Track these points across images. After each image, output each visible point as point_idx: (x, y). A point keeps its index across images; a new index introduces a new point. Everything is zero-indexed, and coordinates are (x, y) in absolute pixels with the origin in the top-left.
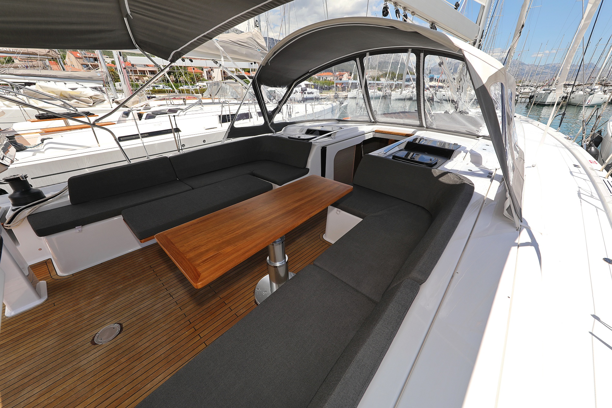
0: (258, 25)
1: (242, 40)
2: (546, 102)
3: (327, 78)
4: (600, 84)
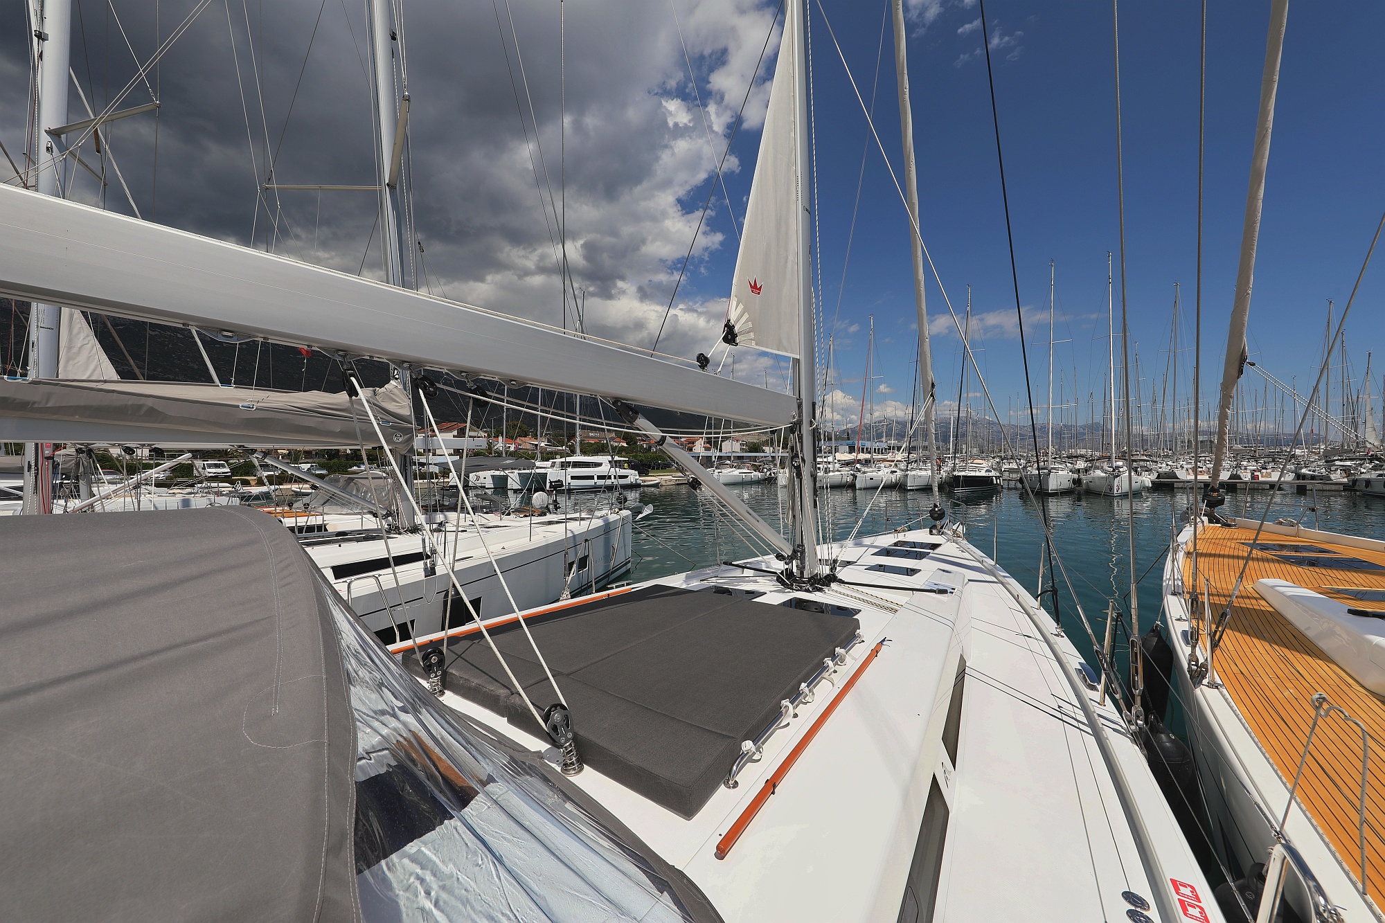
0: (397, 376)
1: (336, 405)
2: (1049, 490)
4: (1121, 457)
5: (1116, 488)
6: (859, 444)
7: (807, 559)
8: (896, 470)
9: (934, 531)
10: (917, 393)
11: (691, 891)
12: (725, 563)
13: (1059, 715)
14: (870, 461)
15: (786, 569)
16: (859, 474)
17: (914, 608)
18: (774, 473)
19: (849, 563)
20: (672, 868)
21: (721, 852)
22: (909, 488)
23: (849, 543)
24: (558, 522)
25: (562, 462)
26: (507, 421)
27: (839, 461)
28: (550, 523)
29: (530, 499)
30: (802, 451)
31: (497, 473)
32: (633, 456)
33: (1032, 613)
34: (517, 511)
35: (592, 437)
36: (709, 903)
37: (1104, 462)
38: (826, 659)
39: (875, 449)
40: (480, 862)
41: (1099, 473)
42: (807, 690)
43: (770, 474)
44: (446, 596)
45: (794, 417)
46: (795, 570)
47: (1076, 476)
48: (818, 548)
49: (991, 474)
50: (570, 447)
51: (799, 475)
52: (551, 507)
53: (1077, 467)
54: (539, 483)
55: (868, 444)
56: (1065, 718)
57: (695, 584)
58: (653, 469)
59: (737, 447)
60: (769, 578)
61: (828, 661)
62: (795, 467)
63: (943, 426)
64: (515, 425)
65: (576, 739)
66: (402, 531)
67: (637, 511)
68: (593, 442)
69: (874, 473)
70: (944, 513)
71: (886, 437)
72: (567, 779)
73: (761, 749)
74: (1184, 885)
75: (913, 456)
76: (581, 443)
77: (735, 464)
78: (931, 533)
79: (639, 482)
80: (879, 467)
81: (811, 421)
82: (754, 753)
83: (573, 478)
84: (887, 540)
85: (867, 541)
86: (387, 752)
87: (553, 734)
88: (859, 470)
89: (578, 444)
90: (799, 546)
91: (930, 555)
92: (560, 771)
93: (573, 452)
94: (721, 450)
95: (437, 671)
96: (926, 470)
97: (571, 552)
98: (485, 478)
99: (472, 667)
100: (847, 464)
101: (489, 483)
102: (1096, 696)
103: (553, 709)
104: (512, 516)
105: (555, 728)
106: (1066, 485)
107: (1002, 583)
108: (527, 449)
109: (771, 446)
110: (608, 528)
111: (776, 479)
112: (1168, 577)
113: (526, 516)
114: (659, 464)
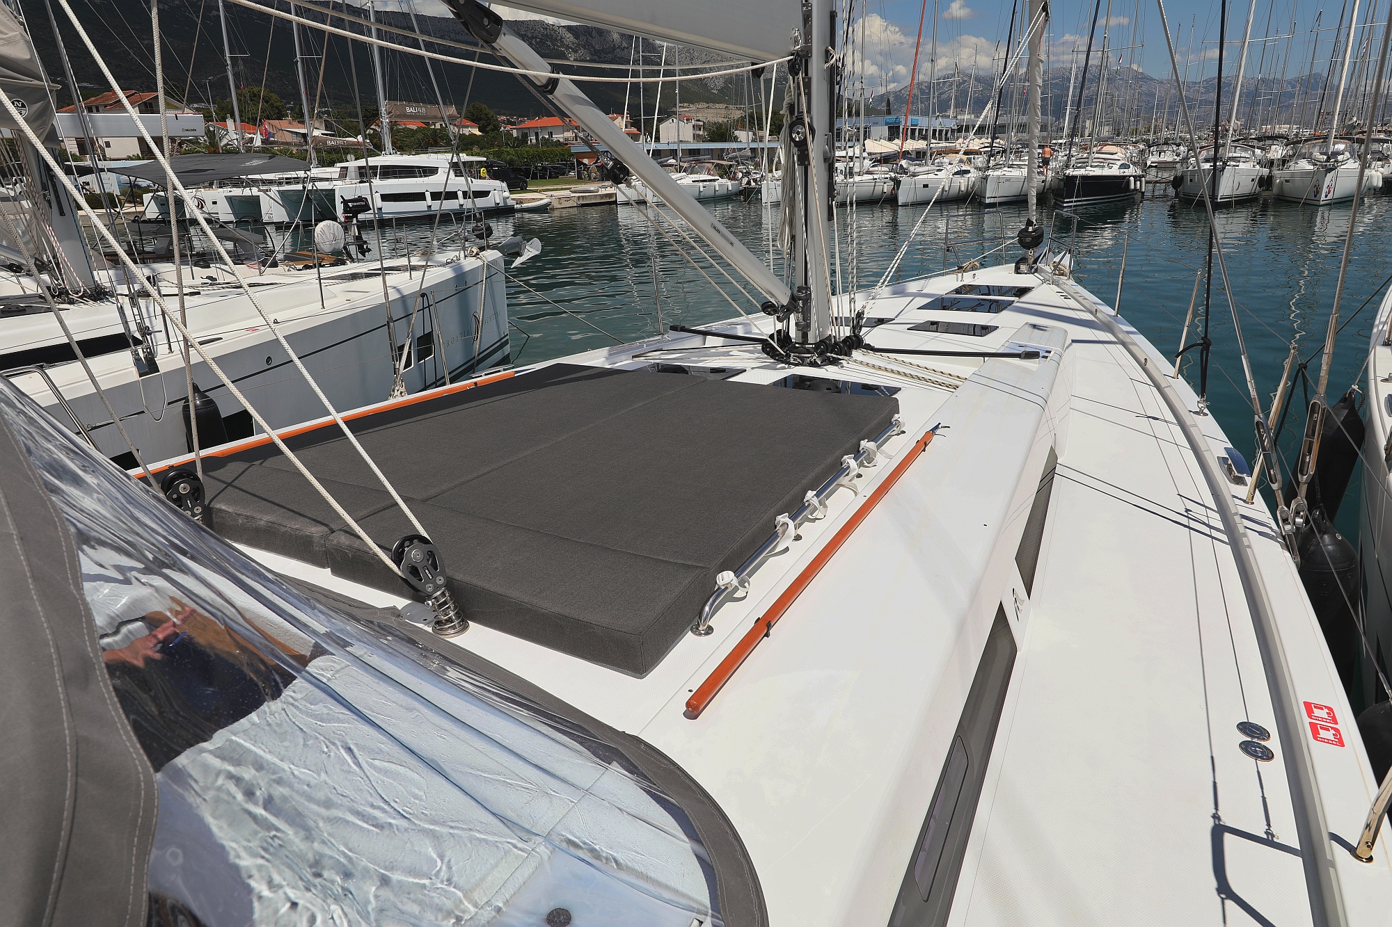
2: (1219, 197)
3: (551, 134)
4: (1346, 136)
5: (1325, 190)
6: (906, 121)
7: (813, 311)
8: (967, 168)
9: (1023, 267)
10: (1018, 16)
11: (652, 757)
12: (674, 328)
13: (1184, 521)
14: (925, 153)
15: (779, 332)
16: (904, 179)
17: (984, 381)
18: (755, 181)
19: (881, 321)
20: (623, 735)
21: (694, 709)
22: (988, 201)
23: (883, 291)
24: (368, 275)
25: (360, 168)
26: (237, 87)
27: (870, 154)
28: (354, 277)
29: (310, 234)
30: (809, 111)
31: (237, 192)
32: (495, 154)
33: (1163, 385)
34: (290, 258)
35: (411, 116)
36: (679, 768)
37: (1314, 146)
38: (845, 457)
39: (934, 131)
40: (326, 750)
41: (1304, 165)
42: (815, 501)
43: (749, 183)
44: (186, 408)
45: (796, 42)
46: (793, 334)
47: (1266, 171)
48: (834, 299)
49: (1127, 172)
50: (371, 137)
51: (804, 159)
52: (353, 249)
53: (1271, 155)
54: (322, 205)
55: (923, 122)
56: (1193, 524)
57: (624, 362)
58: (534, 177)
59: (687, 131)
60: (750, 348)
61: (849, 460)
62: (797, 144)
63: (1058, 82)
64: (255, 95)
65: (452, 586)
66: (75, 297)
67: (511, 252)
68: (414, 127)
69: (931, 176)
70: (1041, 236)
71: (956, 107)
72: (444, 640)
73: (746, 584)
74: (1320, 707)
75: (1000, 142)
76: (391, 129)
77: (685, 165)
78: (1017, 271)
79: (510, 202)
80: (941, 164)
81: (827, 52)
82: (736, 589)
83: (385, 198)
84: (944, 284)
85: (913, 287)
86: (140, 623)
87: (413, 581)
88: (904, 171)
89: (386, 130)
90: (800, 289)
91: (1015, 304)
92: (431, 631)
93: (378, 148)
94: (657, 139)
95: (193, 507)
96: (1019, 166)
97: (400, 327)
98: (215, 203)
99: (253, 498)
100: (885, 159)
101: (225, 213)
102: (1242, 491)
103: (407, 543)
104: (281, 268)
105: (414, 571)
106: (1247, 187)
107: (1124, 344)
108: (287, 144)
109: (751, 129)
110: (461, 283)
111: (759, 191)
112: (1383, 319)
113: (307, 267)
114: (544, 169)
